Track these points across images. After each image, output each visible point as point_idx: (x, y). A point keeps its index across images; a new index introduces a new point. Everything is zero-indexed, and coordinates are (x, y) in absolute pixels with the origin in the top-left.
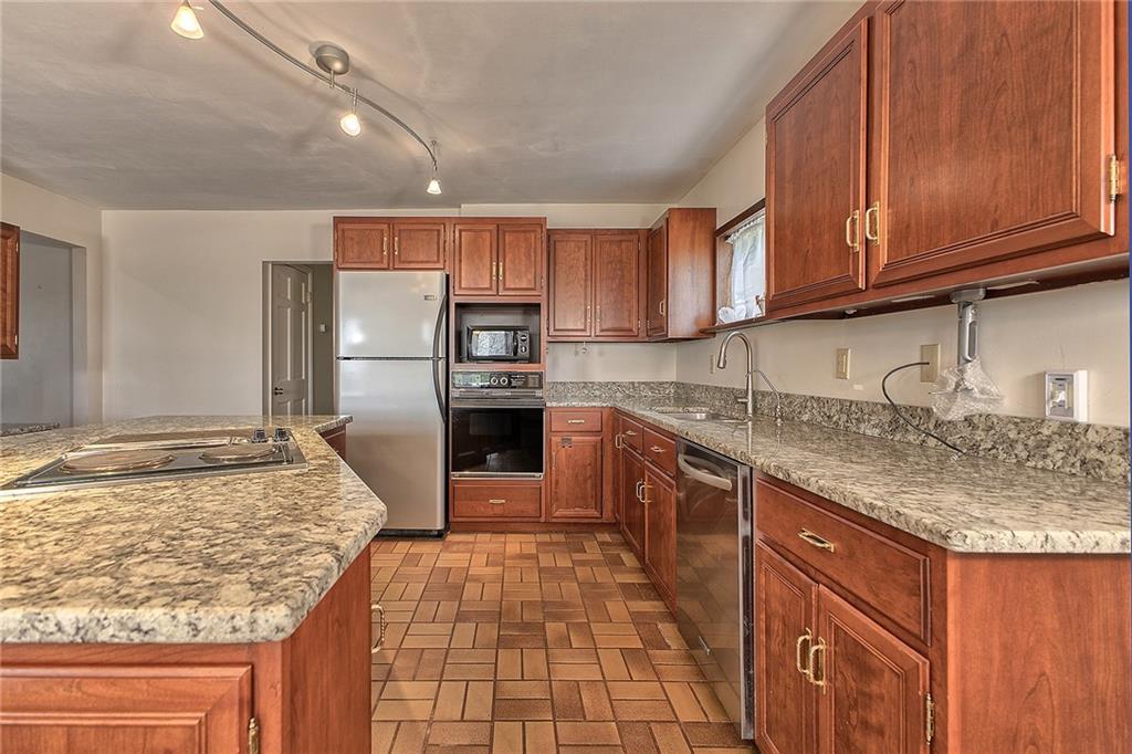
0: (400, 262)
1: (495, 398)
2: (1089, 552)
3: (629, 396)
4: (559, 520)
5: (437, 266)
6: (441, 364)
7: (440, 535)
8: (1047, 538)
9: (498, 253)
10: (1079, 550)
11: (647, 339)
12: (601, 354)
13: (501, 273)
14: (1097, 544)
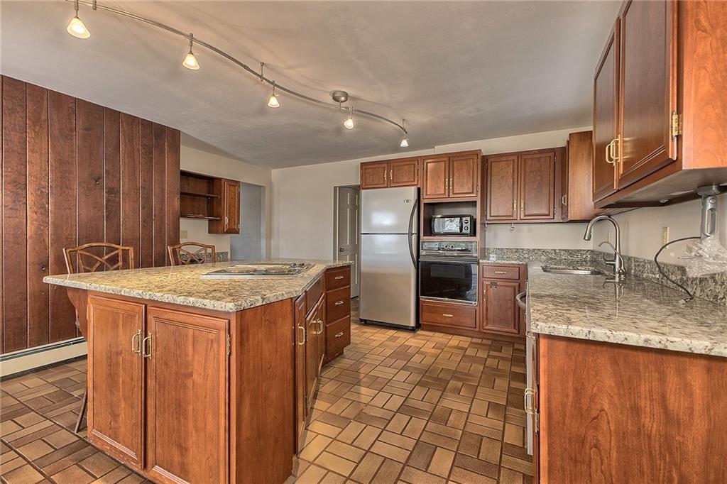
0: (394, 183)
1: (446, 256)
2: (619, 342)
3: (551, 259)
4: (488, 332)
5: (413, 183)
6: (414, 237)
7: (413, 330)
8: (590, 332)
9: (449, 173)
10: (612, 340)
11: (562, 221)
12: (530, 231)
13: (451, 184)
14: (626, 339)
